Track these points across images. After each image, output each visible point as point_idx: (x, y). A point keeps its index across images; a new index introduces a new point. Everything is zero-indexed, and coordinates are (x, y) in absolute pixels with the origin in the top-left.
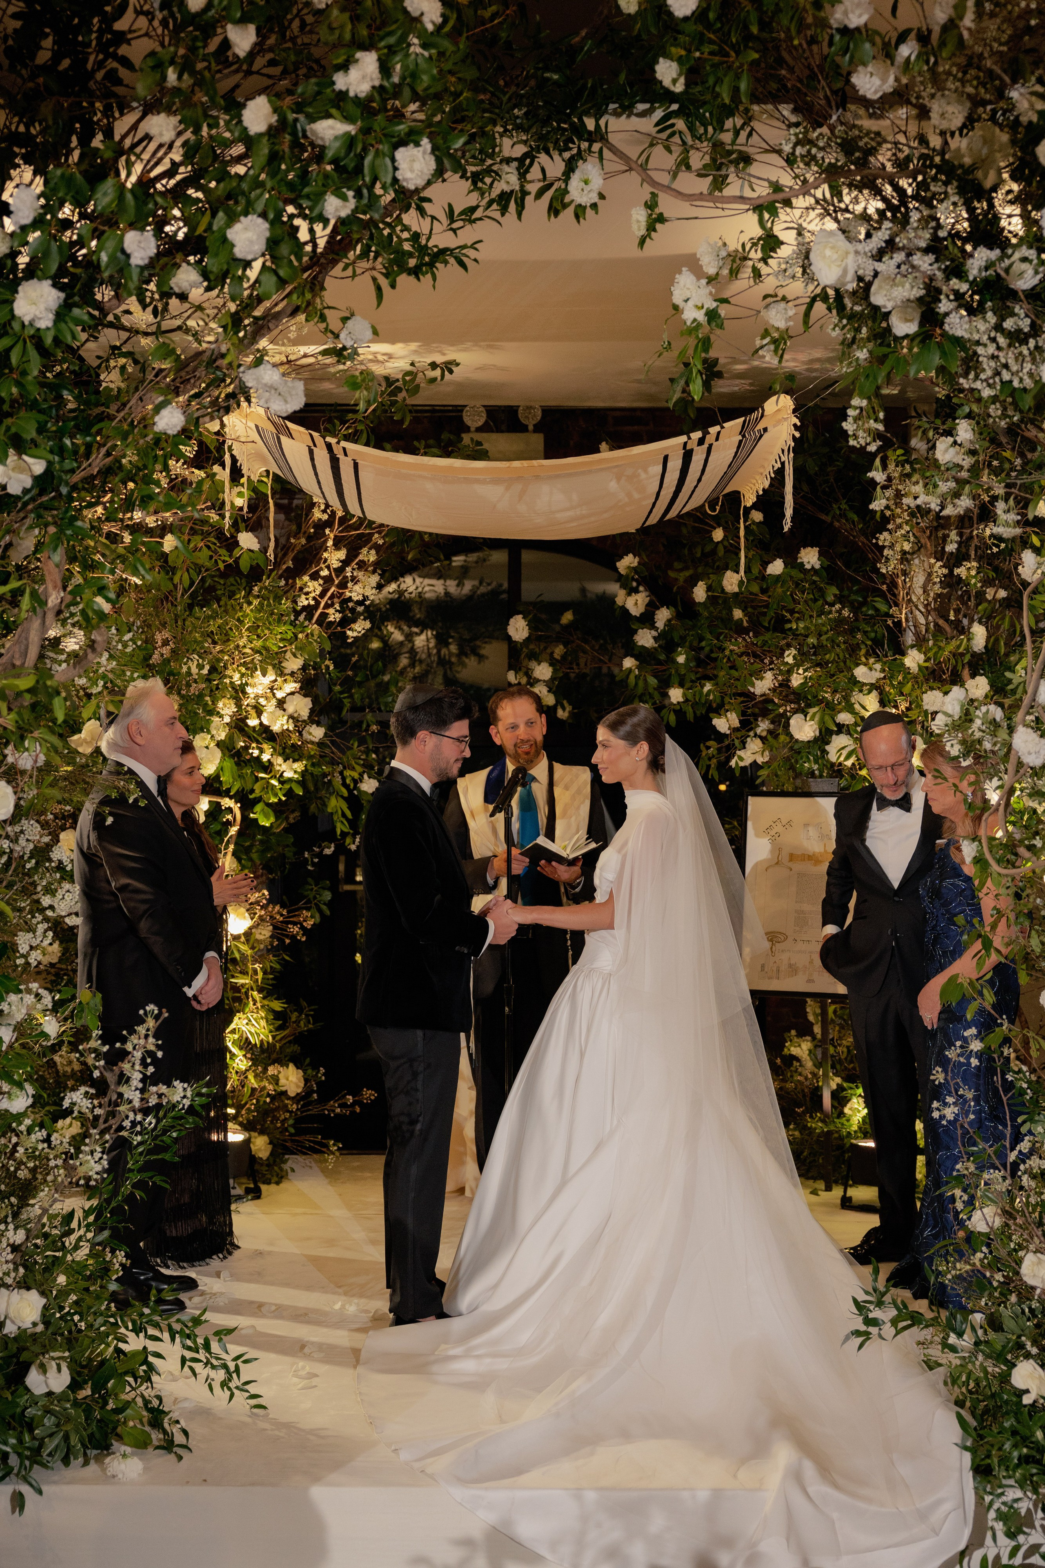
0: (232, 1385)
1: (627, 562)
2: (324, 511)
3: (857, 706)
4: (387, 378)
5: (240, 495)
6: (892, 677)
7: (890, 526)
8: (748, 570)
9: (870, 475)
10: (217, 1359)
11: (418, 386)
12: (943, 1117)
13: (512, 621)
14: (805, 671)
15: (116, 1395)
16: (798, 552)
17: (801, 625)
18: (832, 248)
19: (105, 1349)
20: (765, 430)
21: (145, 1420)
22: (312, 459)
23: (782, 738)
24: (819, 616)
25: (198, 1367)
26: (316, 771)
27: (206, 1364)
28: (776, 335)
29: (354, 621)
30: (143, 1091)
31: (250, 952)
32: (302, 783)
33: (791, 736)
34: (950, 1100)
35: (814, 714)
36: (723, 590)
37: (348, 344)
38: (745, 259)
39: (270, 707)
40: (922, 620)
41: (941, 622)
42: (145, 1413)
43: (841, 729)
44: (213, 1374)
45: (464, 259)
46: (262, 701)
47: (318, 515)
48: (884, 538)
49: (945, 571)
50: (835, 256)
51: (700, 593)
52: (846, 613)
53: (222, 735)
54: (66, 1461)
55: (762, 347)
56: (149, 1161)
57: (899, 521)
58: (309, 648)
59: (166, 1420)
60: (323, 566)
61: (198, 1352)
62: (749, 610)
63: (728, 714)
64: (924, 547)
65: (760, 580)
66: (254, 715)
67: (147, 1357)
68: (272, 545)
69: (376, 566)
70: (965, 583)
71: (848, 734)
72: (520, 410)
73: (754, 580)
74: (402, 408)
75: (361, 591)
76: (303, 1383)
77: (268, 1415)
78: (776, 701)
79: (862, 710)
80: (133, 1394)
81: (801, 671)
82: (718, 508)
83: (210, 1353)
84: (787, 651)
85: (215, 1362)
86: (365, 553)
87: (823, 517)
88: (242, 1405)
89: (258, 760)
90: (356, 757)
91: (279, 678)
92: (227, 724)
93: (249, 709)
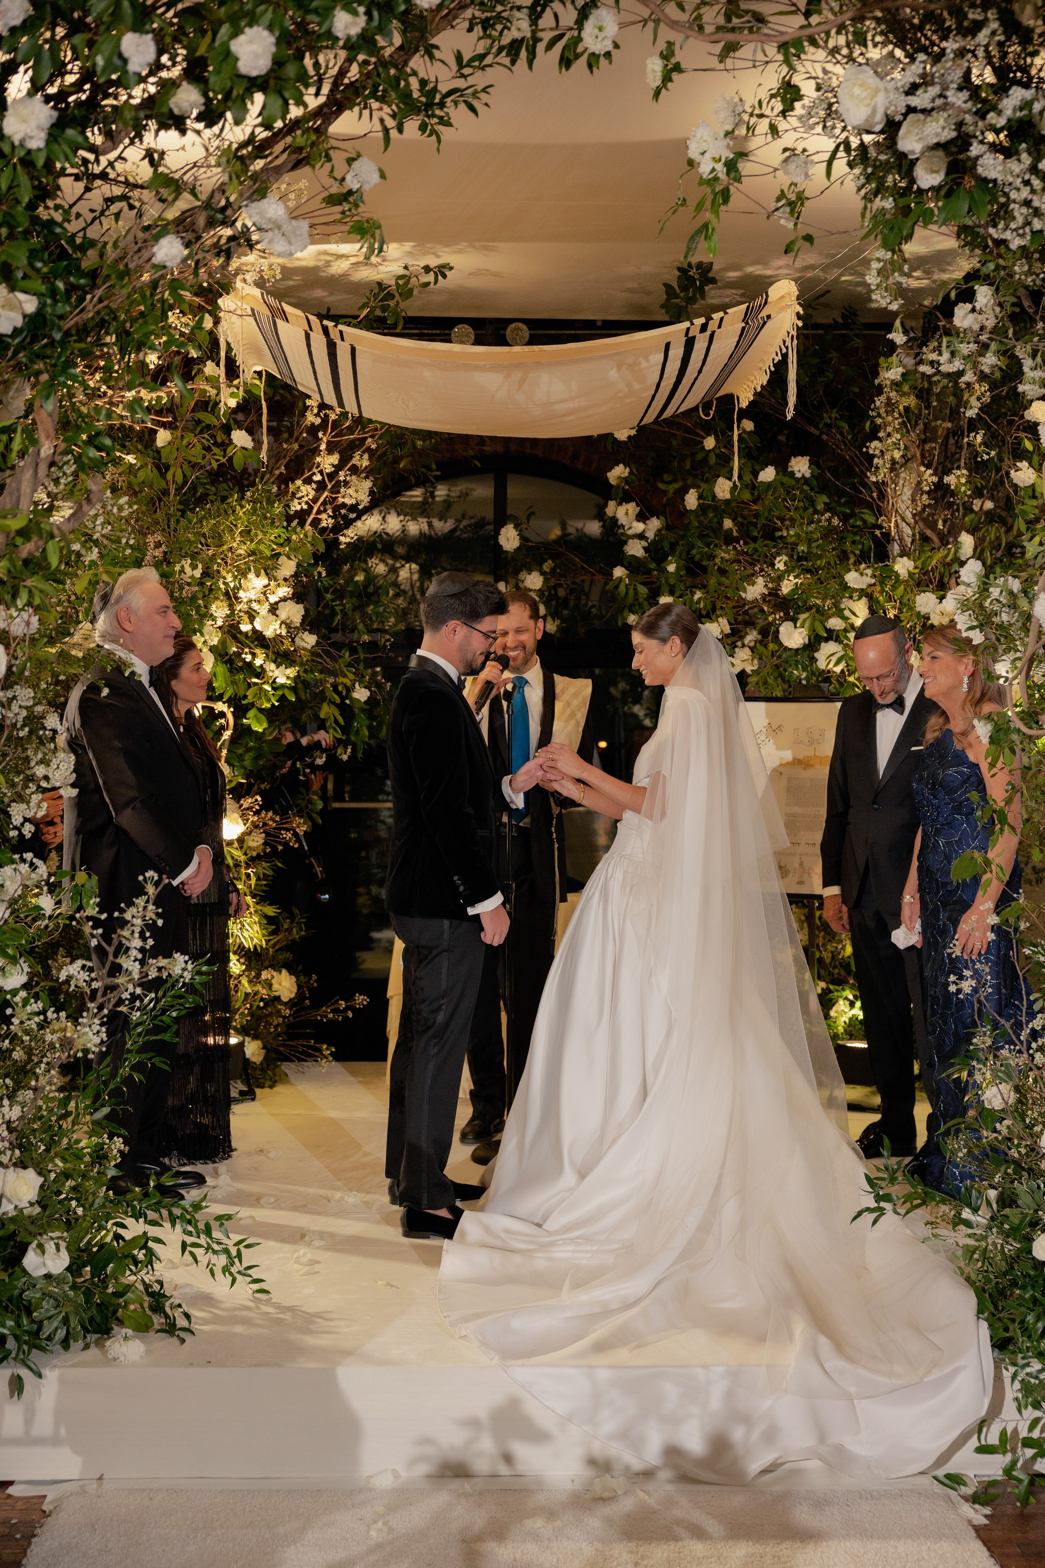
0: (234, 1270)
1: (618, 473)
2: (317, 415)
3: (847, 613)
4: (381, 285)
5: (232, 395)
6: (882, 583)
7: (881, 435)
8: (740, 477)
9: (889, 337)
10: (219, 1243)
11: (412, 290)
13: (503, 531)
14: (795, 577)
15: (116, 1279)
16: (789, 460)
17: (792, 533)
18: (862, 85)
19: (106, 1236)
20: (768, 318)
21: (146, 1305)
22: (309, 345)
23: (771, 646)
24: (809, 524)
25: (199, 1252)
26: (309, 677)
27: (207, 1249)
28: (793, 197)
29: (347, 527)
31: (243, 858)
32: (294, 689)
33: (781, 644)
35: (805, 620)
36: (714, 497)
38: (761, 116)
39: (263, 610)
41: (928, 532)
42: (146, 1298)
43: (832, 636)
44: (214, 1259)
45: (475, 103)
46: (255, 606)
47: (311, 418)
48: (874, 446)
49: (935, 479)
50: (864, 94)
51: (691, 500)
52: (835, 521)
53: (215, 641)
54: (65, 1344)
55: (777, 209)
57: (889, 429)
58: (303, 549)
59: (167, 1304)
60: (316, 471)
61: (199, 1237)
62: (740, 519)
63: (720, 620)
64: (914, 456)
65: (753, 486)
66: (247, 620)
67: (147, 1242)
68: (265, 446)
69: (369, 472)
70: (953, 494)
71: (838, 640)
72: (509, 329)
73: (747, 486)
74: (396, 314)
75: (354, 495)
76: (306, 1269)
77: (271, 1299)
78: (766, 609)
79: (853, 617)
80: (133, 1278)
81: (791, 578)
82: (712, 413)
83: (211, 1238)
84: (778, 559)
85: (216, 1247)
86: (358, 457)
87: (812, 430)
88: (244, 1290)
89: (250, 665)
90: (349, 665)
91: (272, 583)
92: (220, 628)
93: (242, 614)
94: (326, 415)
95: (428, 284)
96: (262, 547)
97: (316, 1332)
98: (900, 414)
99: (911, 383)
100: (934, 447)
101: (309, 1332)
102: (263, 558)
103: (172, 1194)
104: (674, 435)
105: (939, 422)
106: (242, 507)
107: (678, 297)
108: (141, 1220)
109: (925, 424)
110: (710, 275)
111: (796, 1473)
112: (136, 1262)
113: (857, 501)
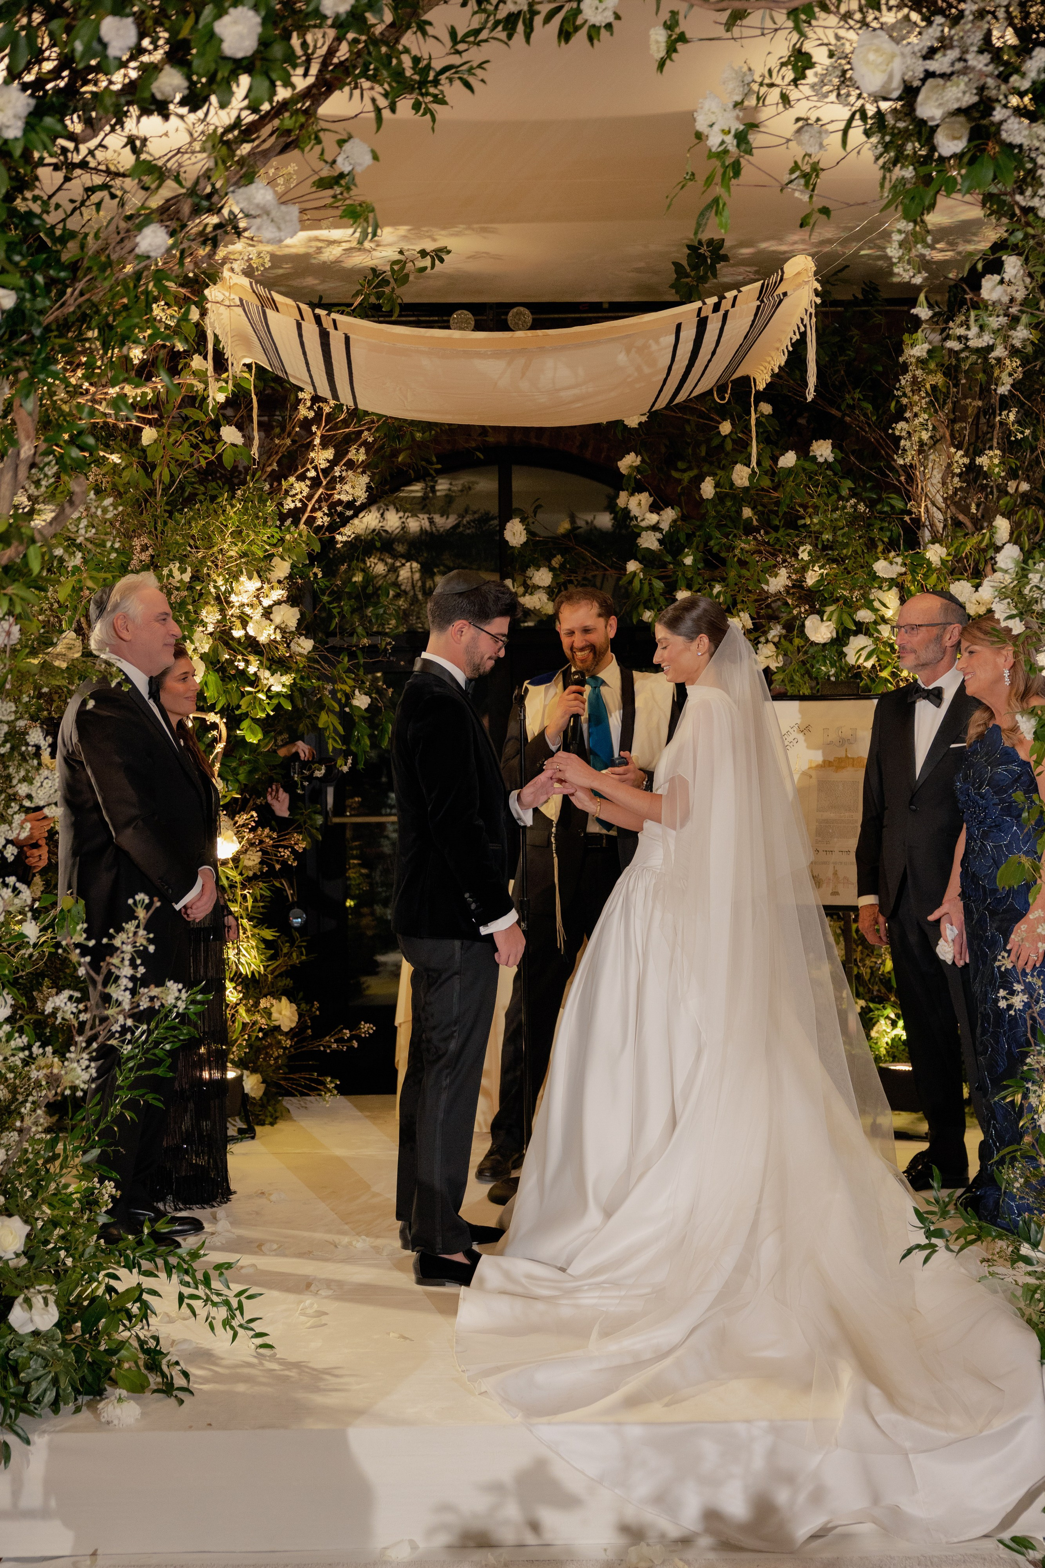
0: (235, 1323)
1: (629, 462)
2: (311, 408)
3: (876, 604)
4: (374, 270)
5: (221, 389)
6: (913, 572)
7: (907, 415)
8: (759, 463)
9: (914, 311)
10: (219, 1294)
11: (407, 276)
12: (1010, 1007)
13: (509, 525)
14: (820, 568)
15: (109, 1335)
16: (810, 444)
17: (815, 521)
18: (877, 51)
19: (97, 1288)
20: (785, 294)
21: (141, 1363)
22: (300, 336)
23: (797, 641)
24: (834, 511)
25: (197, 1304)
26: (306, 684)
27: (206, 1301)
28: (807, 168)
29: (344, 525)
30: (134, 992)
31: (238, 878)
32: (290, 698)
33: (807, 639)
34: (1018, 987)
35: (832, 613)
36: (732, 484)
38: (772, 85)
39: (256, 614)
40: (941, 517)
41: (961, 517)
42: (142, 1356)
43: (861, 629)
44: (214, 1311)
45: (471, 80)
46: (248, 611)
47: (304, 412)
48: (901, 428)
49: (966, 461)
50: (880, 60)
51: (708, 489)
52: (861, 508)
53: (206, 648)
54: (55, 1406)
55: (791, 182)
56: (140, 1077)
57: (916, 409)
58: (297, 549)
59: (164, 1362)
60: (310, 467)
61: (197, 1288)
62: (759, 508)
63: (742, 614)
64: (943, 437)
65: (772, 473)
66: (239, 625)
67: (141, 1294)
68: (256, 442)
69: (366, 467)
70: (986, 475)
71: (868, 633)
72: (510, 314)
73: (766, 473)
74: (391, 300)
75: (351, 491)
76: (312, 1321)
77: (275, 1354)
78: (790, 602)
79: (883, 608)
80: (127, 1334)
81: (816, 568)
82: (727, 396)
83: (210, 1289)
84: (801, 549)
85: (215, 1299)
86: (354, 451)
87: (834, 412)
88: (246, 1345)
89: (243, 673)
90: (348, 671)
91: (266, 586)
92: (211, 634)
93: (234, 619)
94: (320, 408)
95: (425, 268)
96: (254, 548)
97: (324, 1390)
98: (927, 393)
99: (938, 360)
100: (965, 428)
101: (318, 1390)
102: (255, 560)
103: (167, 1241)
104: (688, 421)
105: (969, 400)
106: (233, 506)
107: (687, 276)
108: (135, 1271)
109: (954, 403)
110: (722, 252)
111: (846, 1537)
112: (130, 1317)
113: (884, 486)
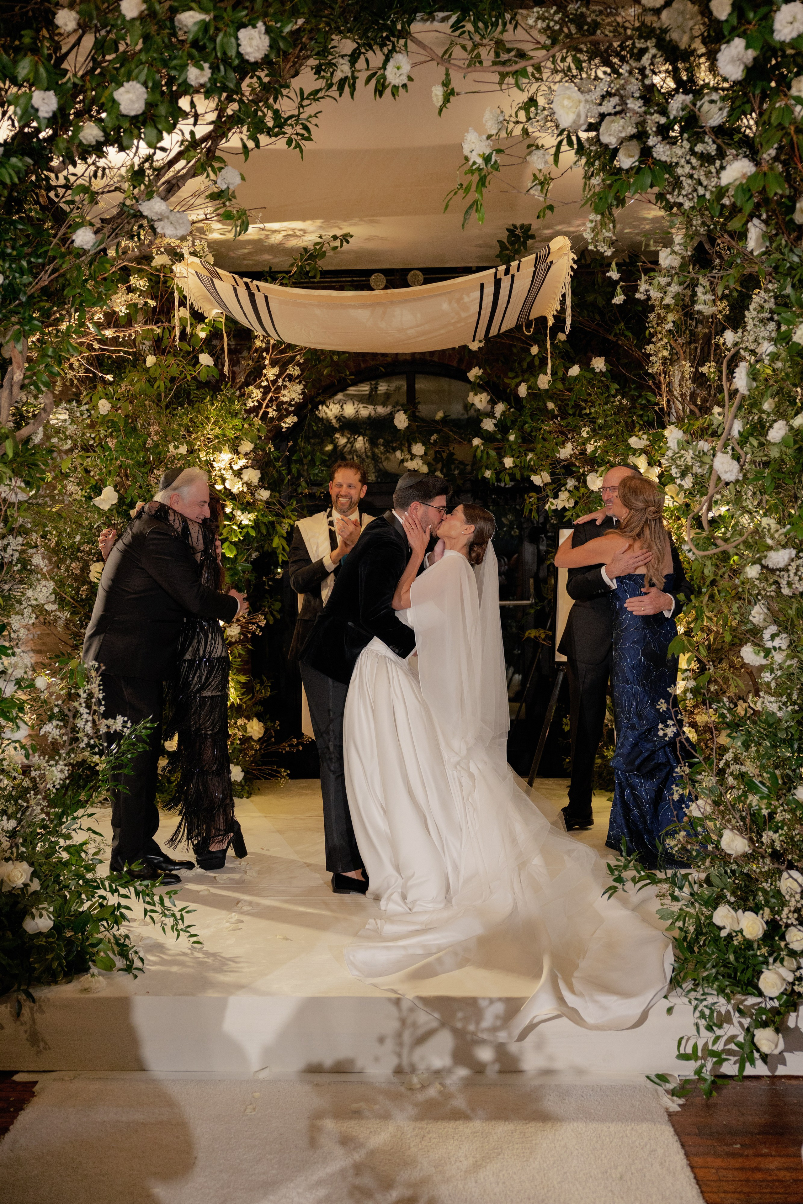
1: (475, 373)
2: (263, 341)
4: (305, 249)
5: (203, 330)
6: (655, 445)
7: (654, 340)
8: (554, 374)
9: (608, 274)
11: (325, 252)
13: (397, 415)
14: (596, 442)
16: (591, 360)
17: (593, 410)
18: (568, 98)
20: (551, 262)
22: (237, 296)
23: (582, 490)
24: (606, 403)
25: (156, 916)
26: (265, 520)
27: (161, 914)
28: (542, 179)
29: (286, 416)
30: (94, 723)
32: (256, 529)
33: (588, 489)
36: (538, 388)
37: (224, 187)
38: (516, 122)
39: (228, 475)
40: (680, 407)
41: (692, 407)
42: (116, 947)
44: (165, 920)
45: (307, 124)
46: (225, 472)
47: (259, 344)
48: (650, 348)
49: (693, 369)
50: (571, 105)
51: (523, 390)
52: (624, 402)
55: (531, 188)
57: (659, 336)
60: (263, 379)
61: (155, 906)
62: (558, 402)
63: (542, 472)
64: (677, 354)
65: (565, 378)
66: (220, 482)
67: (120, 909)
68: (226, 364)
69: (300, 379)
70: (706, 379)
72: (409, 276)
73: (559, 380)
74: (314, 268)
75: (291, 395)
78: (576, 464)
81: (593, 442)
82: (532, 330)
83: (164, 906)
84: (584, 429)
86: (291, 369)
88: (185, 941)
90: (293, 510)
91: (236, 457)
93: (216, 478)
94: (268, 341)
95: (337, 247)
102: (227, 440)
106: (213, 405)
107: (508, 249)
110: (530, 233)
113: (642, 387)
